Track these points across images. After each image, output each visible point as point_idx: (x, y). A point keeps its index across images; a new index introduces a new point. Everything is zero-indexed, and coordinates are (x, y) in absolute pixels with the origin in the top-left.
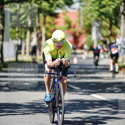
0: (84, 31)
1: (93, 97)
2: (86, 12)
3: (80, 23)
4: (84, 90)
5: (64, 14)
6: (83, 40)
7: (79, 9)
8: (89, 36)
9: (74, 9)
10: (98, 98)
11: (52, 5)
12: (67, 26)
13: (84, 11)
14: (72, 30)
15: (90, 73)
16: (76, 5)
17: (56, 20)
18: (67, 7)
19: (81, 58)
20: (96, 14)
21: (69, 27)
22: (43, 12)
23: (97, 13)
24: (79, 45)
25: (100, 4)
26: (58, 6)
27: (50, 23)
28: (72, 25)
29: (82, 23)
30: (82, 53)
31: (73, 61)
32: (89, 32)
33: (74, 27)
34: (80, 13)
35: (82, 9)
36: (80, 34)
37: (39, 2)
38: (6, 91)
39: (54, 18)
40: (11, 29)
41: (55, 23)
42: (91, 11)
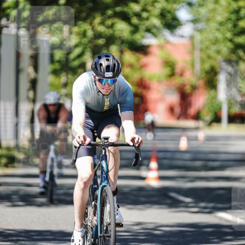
0: (201, 83)
1: (221, 218)
2: (207, 43)
3: (193, 66)
4: (203, 205)
5: (161, 47)
6: (200, 101)
7: (192, 38)
8: (212, 92)
9: (182, 36)
10: (230, 221)
11: (136, 29)
12: (167, 71)
13: (202, 42)
14: (177, 80)
15: (213, 169)
16: (186, 30)
17: (145, 59)
18: (166, 33)
19: (196, 139)
20: (225, 48)
21: (172, 75)
22: (119, 42)
23: (230, 45)
24: (192, 111)
25: (235, 26)
26: (148, 30)
27: (131, 66)
28: (178, 70)
29: (198, 67)
30: (197, 129)
31: (179, 144)
32: (211, 84)
33: (182, 75)
34: (193, 45)
35: (198, 37)
36: (194, 88)
37: (109, 22)
38: (41, 205)
39: (141, 56)
40: (51, 78)
41: (143, 66)
42: (216, 42)
